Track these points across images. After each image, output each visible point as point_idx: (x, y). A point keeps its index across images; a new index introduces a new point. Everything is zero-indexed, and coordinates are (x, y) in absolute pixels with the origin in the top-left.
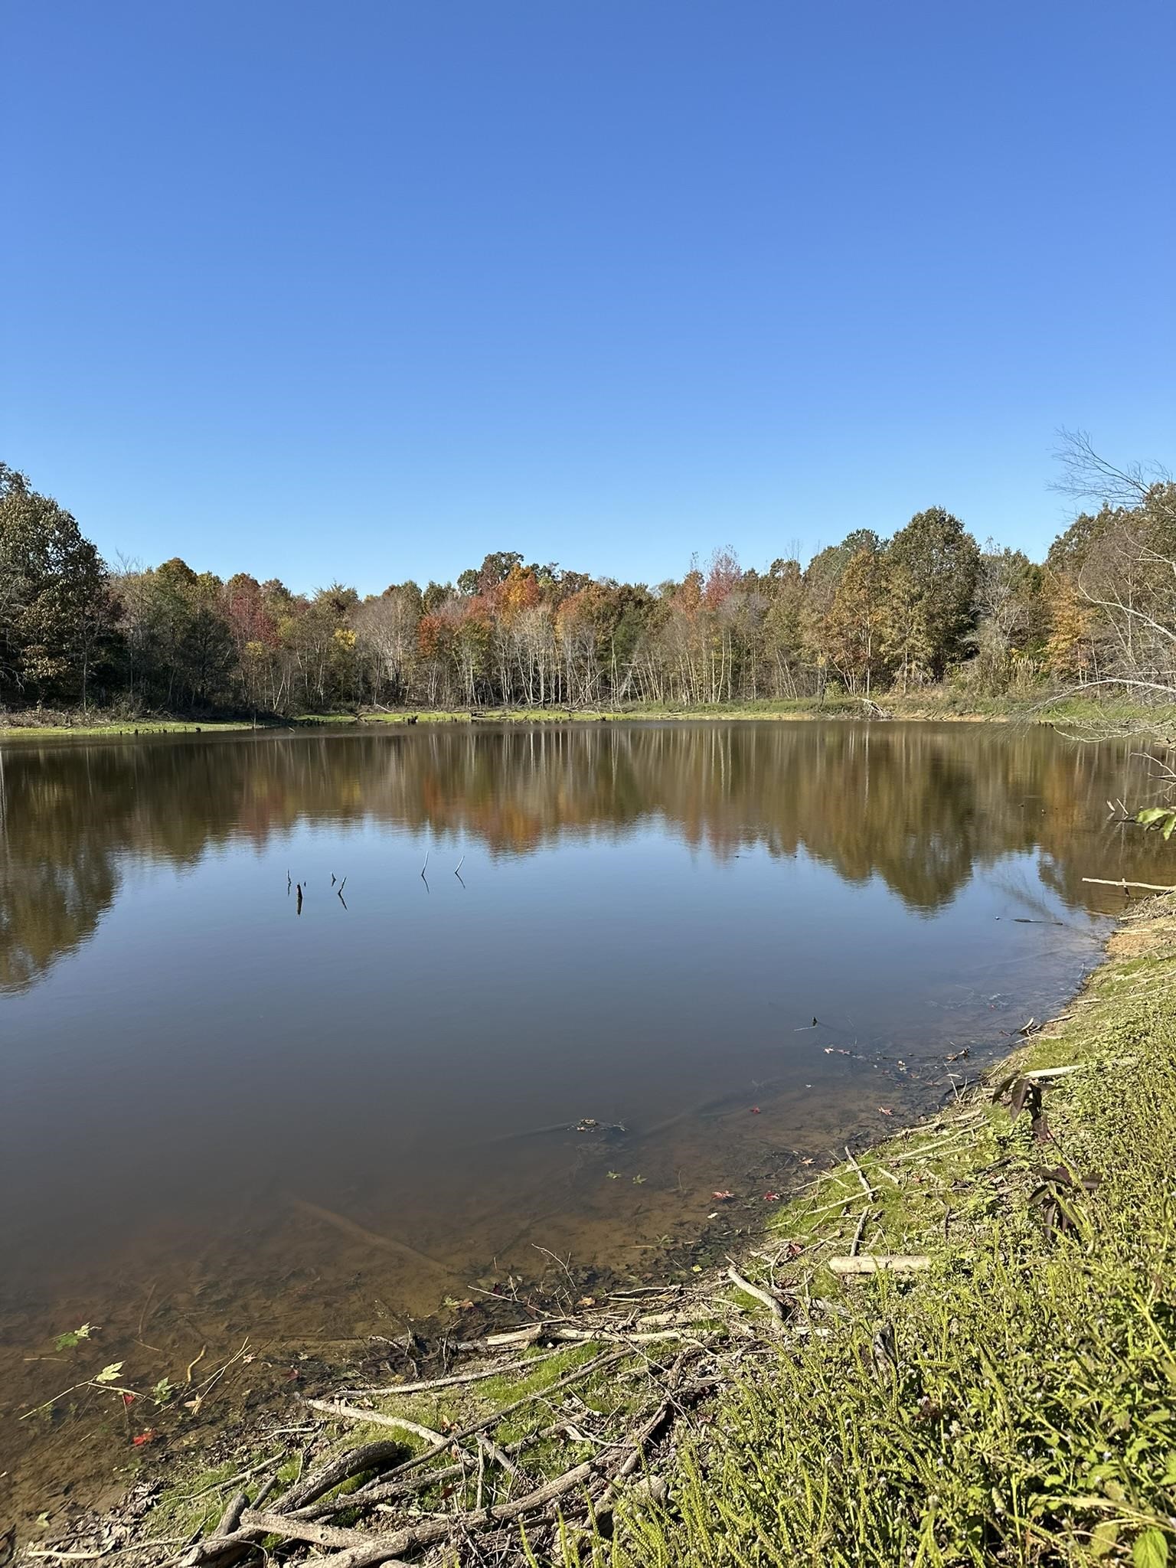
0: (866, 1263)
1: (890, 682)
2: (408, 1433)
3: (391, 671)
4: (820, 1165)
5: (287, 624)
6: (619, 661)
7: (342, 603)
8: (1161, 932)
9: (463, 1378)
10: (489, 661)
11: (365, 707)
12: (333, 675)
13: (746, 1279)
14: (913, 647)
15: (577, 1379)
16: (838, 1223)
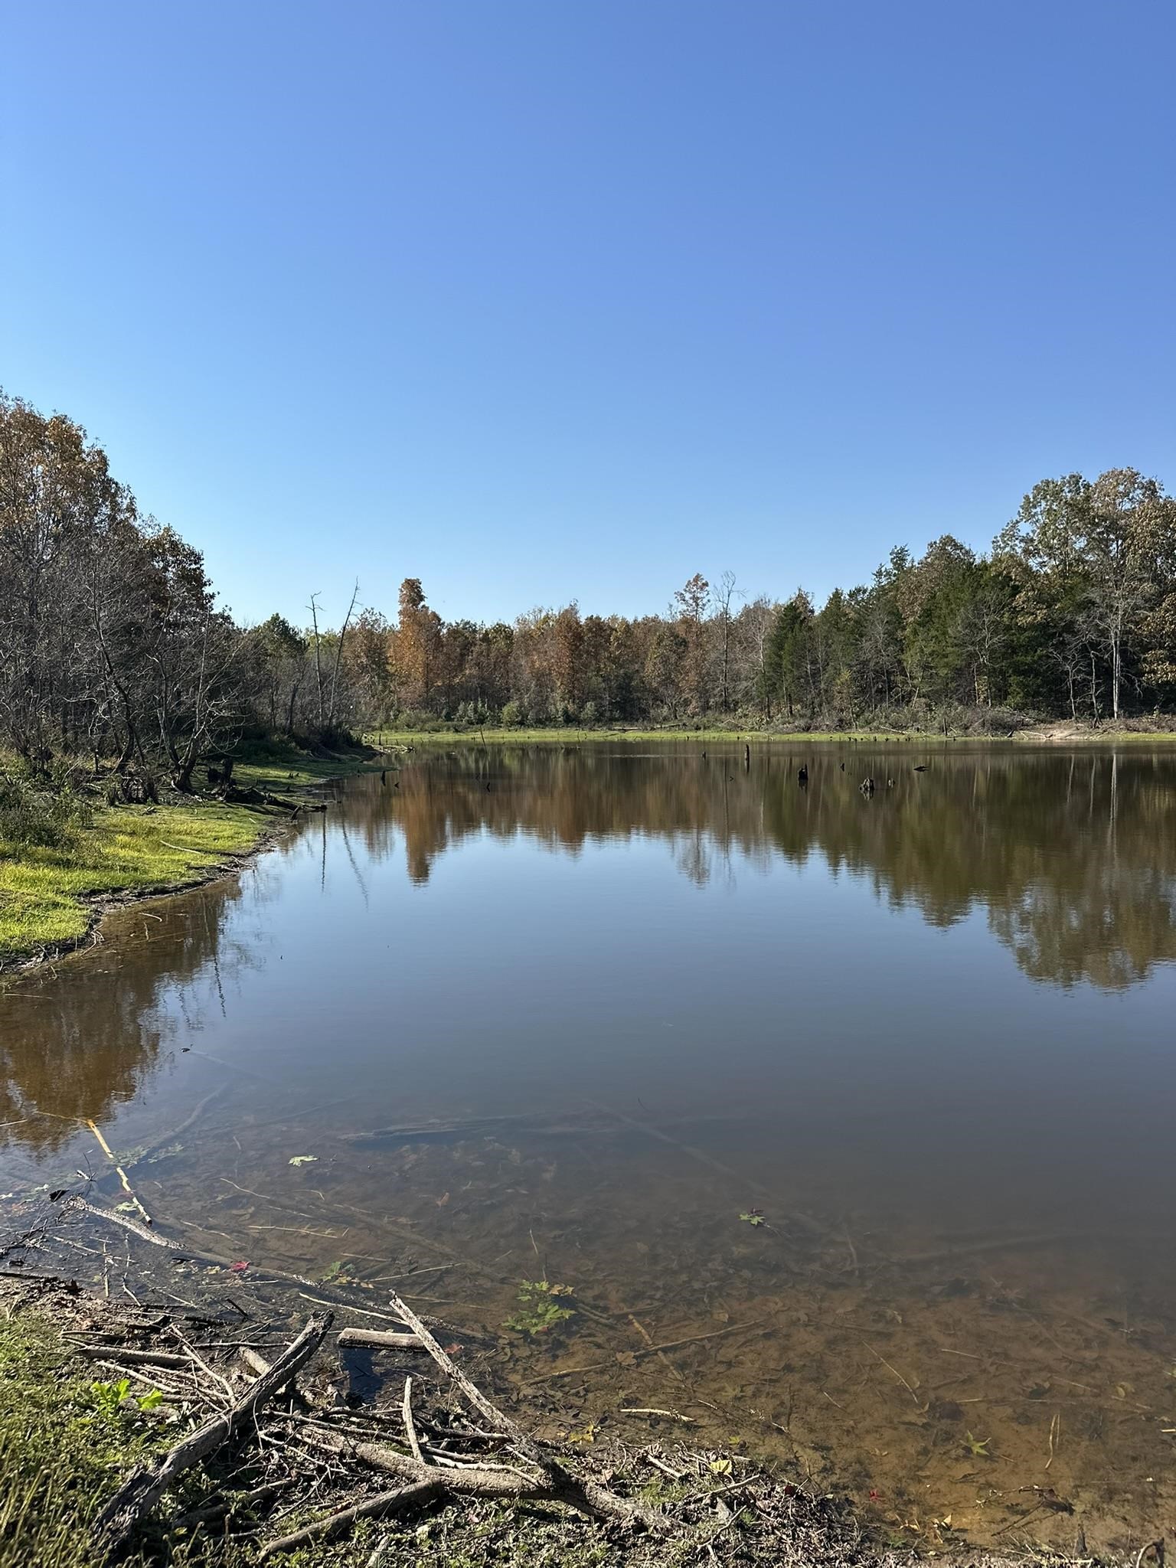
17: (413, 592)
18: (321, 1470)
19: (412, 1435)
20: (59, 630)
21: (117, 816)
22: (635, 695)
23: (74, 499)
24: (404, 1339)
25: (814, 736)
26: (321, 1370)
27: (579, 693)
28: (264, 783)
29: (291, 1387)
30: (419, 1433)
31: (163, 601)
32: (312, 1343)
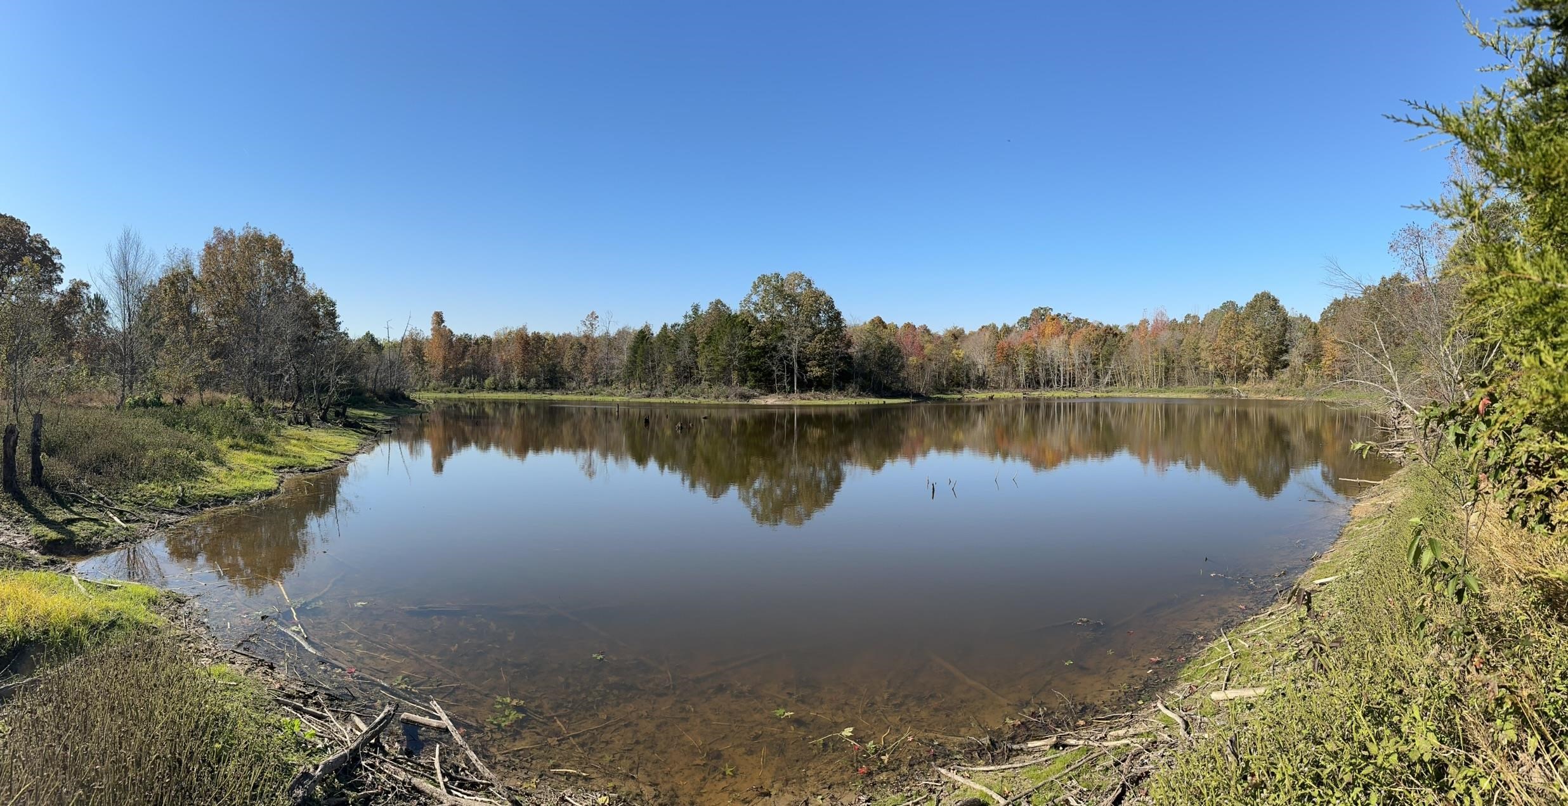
0: (1231, 694)
1: (1246, 379)
2: (987, 795)
3: (981, 371)
4: (1207, 640)
5: (929, 348)
6: (1104, 365)
7: (957, 336)
8: (1375, 505)
9: (1014, 766)
10: (1033, 365)
11: (967, 390)
12: (951, 373)
13: (1167, 707)
14: (1257, 362)
15: (1075, 769)
16: (1216, 672)
17: (439, 318)
18: (393, 789)
19: (439, 776)
20: (269, 340)
21: (292, 431)
22: (558, 375)
23: (277, 275)
24: (434, 723)
25: (652, 400)
26: (391, 733)
27: (527, 374)
28: (361, 418)
29: (378, 740)
30: (444, 776)
31: (317, 326)
32: (388, 718)
